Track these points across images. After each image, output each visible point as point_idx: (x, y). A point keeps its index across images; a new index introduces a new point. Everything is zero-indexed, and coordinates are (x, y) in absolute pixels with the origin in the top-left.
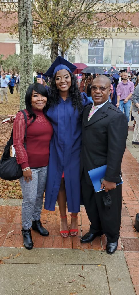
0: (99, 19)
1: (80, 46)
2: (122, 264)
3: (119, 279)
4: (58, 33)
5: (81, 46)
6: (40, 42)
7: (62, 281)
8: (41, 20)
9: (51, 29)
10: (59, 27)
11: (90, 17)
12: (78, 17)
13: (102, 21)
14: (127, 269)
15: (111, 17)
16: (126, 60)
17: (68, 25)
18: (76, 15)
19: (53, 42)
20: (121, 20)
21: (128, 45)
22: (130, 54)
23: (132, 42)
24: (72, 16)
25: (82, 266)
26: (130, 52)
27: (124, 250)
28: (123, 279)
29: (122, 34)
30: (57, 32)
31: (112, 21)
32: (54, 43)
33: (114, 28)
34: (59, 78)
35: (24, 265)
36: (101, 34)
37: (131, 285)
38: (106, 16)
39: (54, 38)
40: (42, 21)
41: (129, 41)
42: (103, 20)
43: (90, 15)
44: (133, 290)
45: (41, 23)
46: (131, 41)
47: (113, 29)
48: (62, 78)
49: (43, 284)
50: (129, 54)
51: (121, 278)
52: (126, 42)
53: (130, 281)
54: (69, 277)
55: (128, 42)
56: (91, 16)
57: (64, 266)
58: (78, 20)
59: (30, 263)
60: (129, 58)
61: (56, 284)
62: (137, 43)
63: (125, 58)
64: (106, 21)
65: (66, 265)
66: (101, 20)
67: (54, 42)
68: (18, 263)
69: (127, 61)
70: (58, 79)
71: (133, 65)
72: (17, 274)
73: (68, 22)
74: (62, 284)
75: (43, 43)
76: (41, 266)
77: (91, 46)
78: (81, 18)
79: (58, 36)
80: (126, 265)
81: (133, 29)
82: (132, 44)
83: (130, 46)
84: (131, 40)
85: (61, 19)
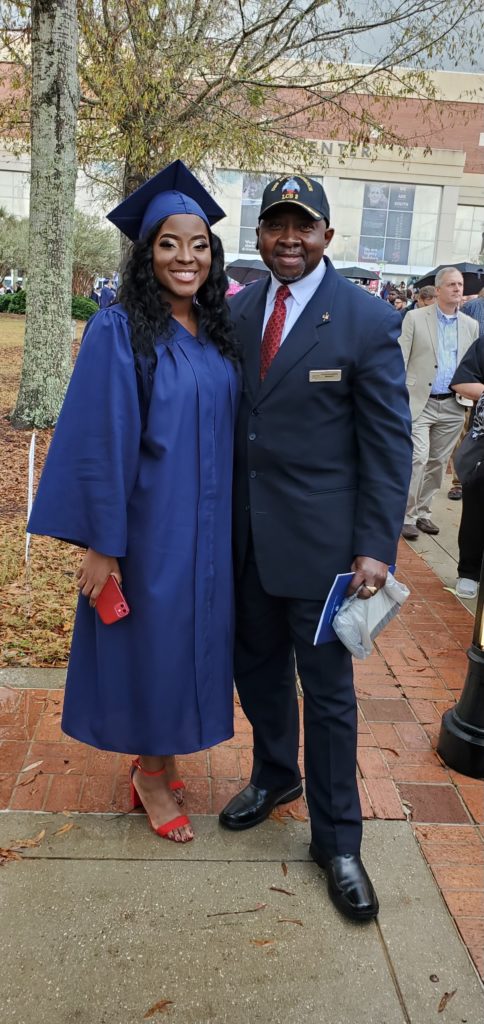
0: (285, 105)
1: (217, 190)
4: (150, 141)
5: (221, 191)
6: (84, 169)
8: (89, 95)
9: (125, 127)
10: (153, 124)
11: (256, 98)
12: (219, 94)
13: (294, 114)
15: (327, 105)
16: (366, 249)
17: (183, 118)
18: (210, 87)
19: (128, 168)
20: (359, 115)
21: (374, 202)
22: (381, 231)
23: (386, 192)
24: (195, 92)
26: (381, 224)
29: (359, 164)
30: (146, 139)
31: (328, 117)
32: (133, 175)
33: (328, 143)
34: (172, 241)
36: (291, 155)
38: (309, 98)
39: (133, 158)
40: (96, 99)
41: (376, 188)
42: (300, 111)
43: (255, 92)
45: (92, 104)
46: (384, 189)
47: (324, 145)
48: (181, 246)
50: (377, 230)
52: (367, 190)
55: (372, 190)
56: (261, 94)
58: (218, 103)
60: (376, 244)
62: (404, 196)
63: (363, 242)
64: (308, 115)
66: (293, 111)
67: (134, 170)
69: (369, 252)
70: (167, 246)
71: (388, 265)
73: (182, 106)
75: (93, 175)
77: (250, 196)
78: (224, 100)
79: (148, 153)
81: (396, 147)
82: (387, 197)
83: (381, 204)
84: (385, 185)
85: (162, 96)
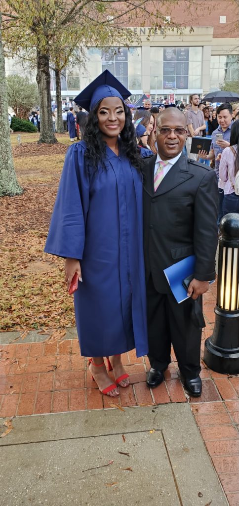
0: (116, 11)
1: (87, 59)
2: (188, 424)
3: (186, 450)
4: (47, 36)
5: (89, 60)
6: (16, 54)
7: (91, 466)
8: (14, 14)
9: (34, 30)
10: (49, 27)
11: (101, 8)
12: (81, 8)
13: (122, 15)
14: (197, 432)
15: (138, 9)
16: (167, 82)
17: (63, 23)
18: (76, 4)
19: (39, 53)
20: (155, 13)
21: (169, 57)
22: (173, 72)
23: (174, 52)
24: (69, 7)
25: (123, 436)
26: (174, 69)
27: (190, 402)
28: (193, 448)
29: (158, 38)
30: (45, 35)
31: (139, 16)
32: (41, 55)
33: (143, 28)
34: (106, 111)
35: (23, 445)
36: (122, 38)
37: (206, 458)
38: (128, 7)
39: (40, 47)
40: (17, 15)
41: (169, 50)
42: (124, 14)
43: (100, 5)
44: (210, 464)
45: (15, 18)
46: (173, 50)
47: (141, 30)
48: (110, 113)
49: (59, 474)
50: (171, 72)
51: (190, 447)
52: (165, 52)
53: (204, 450)
54: (102, 457)
56: (103, 6)
57: (92, 440)
58: (81, 13)
59: (32, 441)
60: (172, 80)
61: (81, 471)
62: (184, 53)
63: (165, 79)
64: (129, 15)
65: (95, 437)
67: (41, 53)
68: (11, 445)
69: (169, 84)
70: (103, 113)
71: (178, 90)
72: (10, 464)
73: (63, 18)
74: (91, 471)
75: (22, 56)
76: (51, 444)
77: (106, 60)
78: (85, 10)
79: (48, 43)
80: (195, 425)
81: (175, 29)
82: (175, 54)
83: (172, 58)
84: (173, 48)
85: (51, 11)
